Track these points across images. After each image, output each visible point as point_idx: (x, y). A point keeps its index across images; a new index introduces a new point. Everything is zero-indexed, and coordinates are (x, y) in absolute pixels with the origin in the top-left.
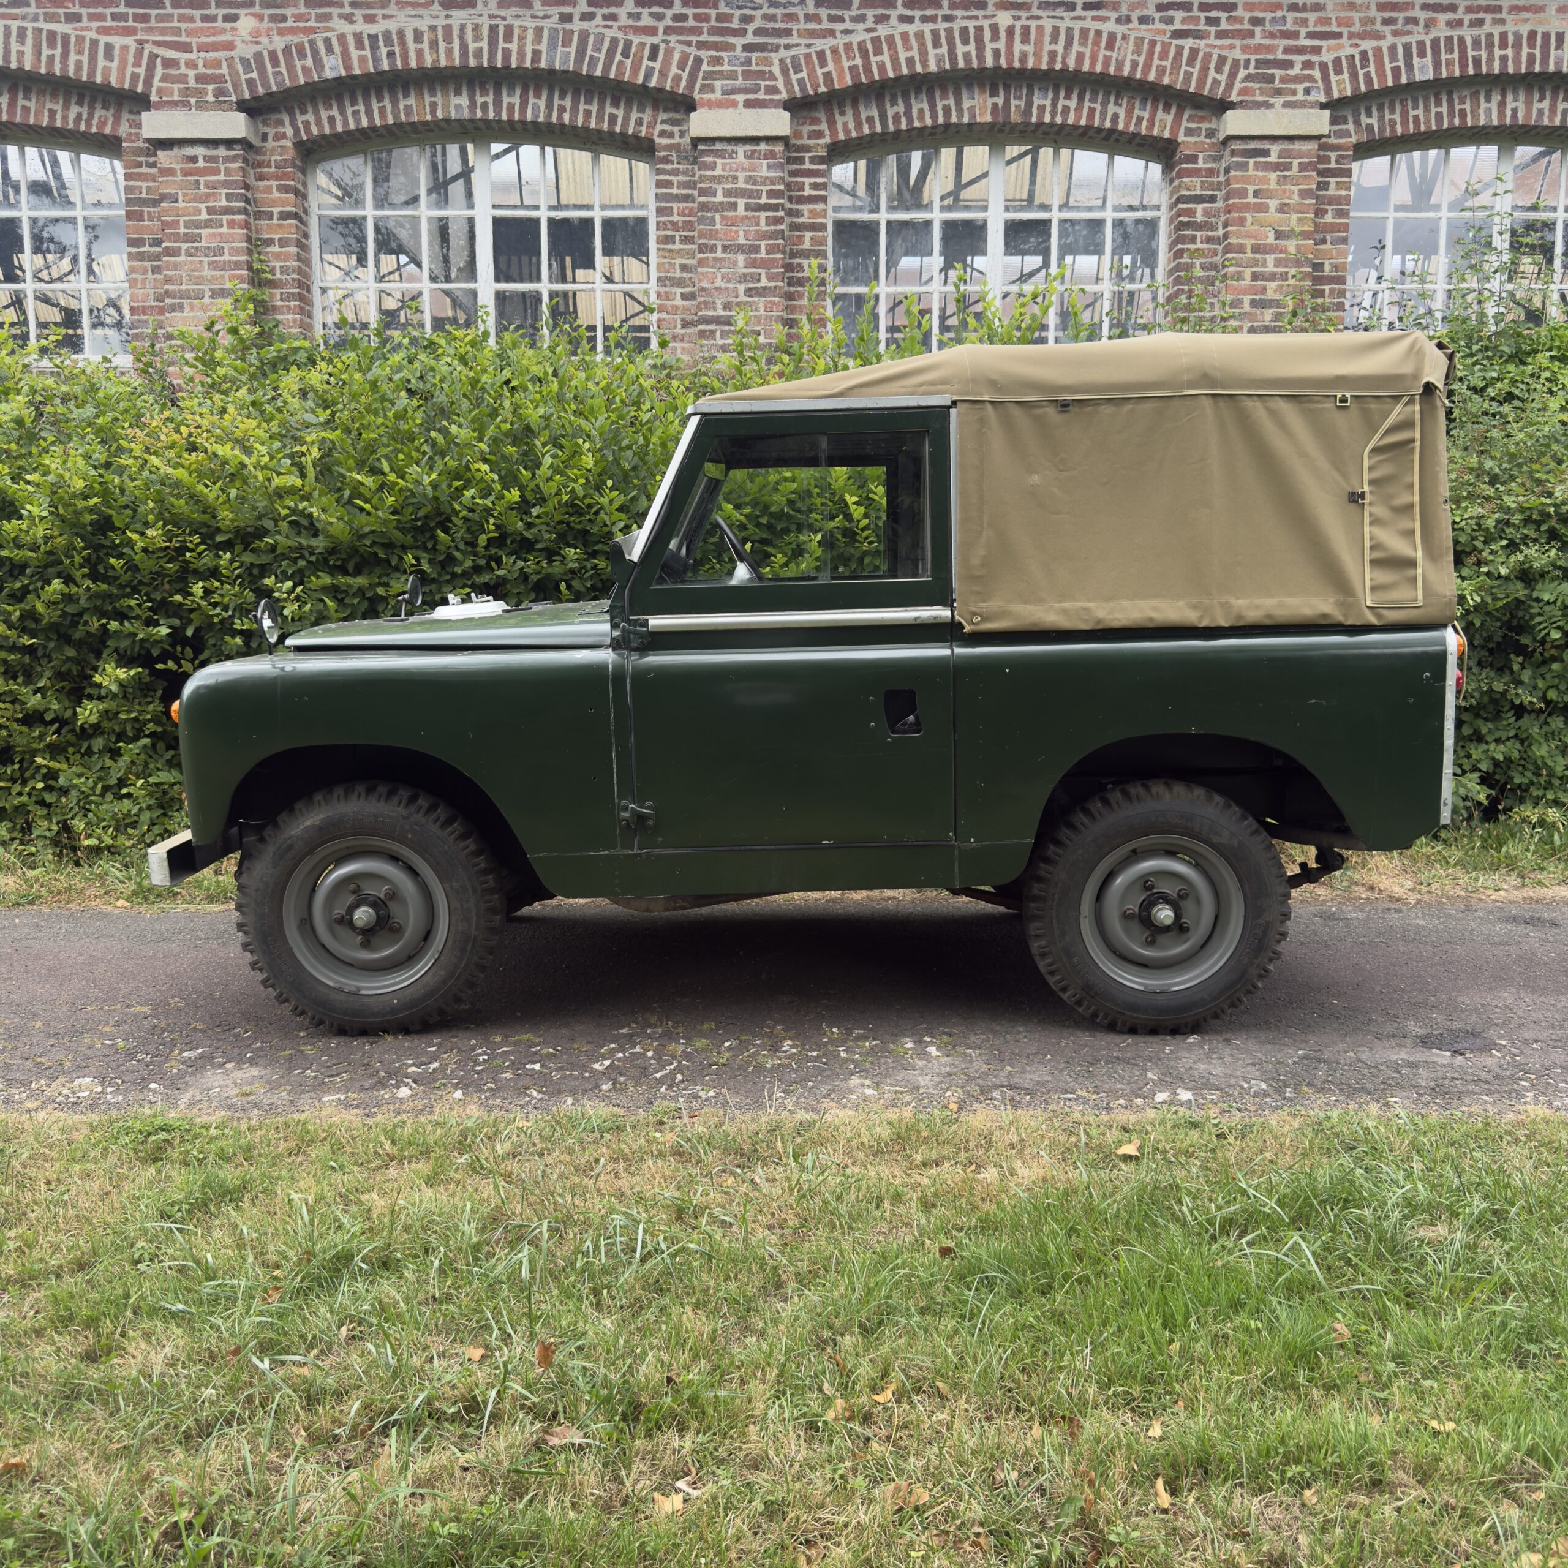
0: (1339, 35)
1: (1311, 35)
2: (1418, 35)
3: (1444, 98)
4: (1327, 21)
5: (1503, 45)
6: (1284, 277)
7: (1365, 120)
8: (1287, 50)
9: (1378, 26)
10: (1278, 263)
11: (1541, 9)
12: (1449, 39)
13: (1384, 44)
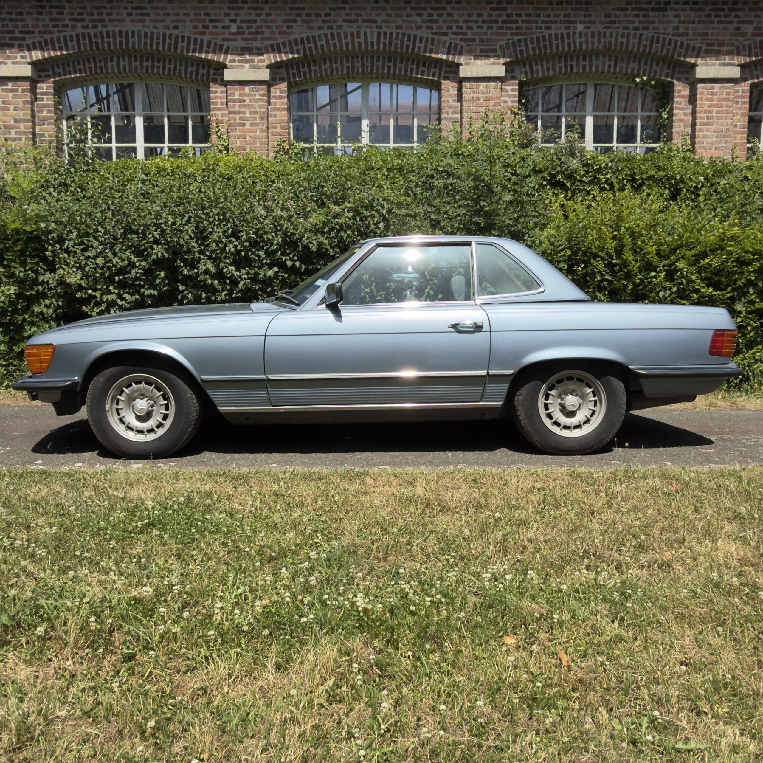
0: (33, 32)
1: (21, 32)
2: (69, 32)
3: (92, 60)
4: (27, 26)
5: (108, 37)
6: (20, 139)
7: (57, 70)
8: (11, 39)
9: (51, 29)
10: (16, 133)
11: (122, 21)
12: (83, 34)
13: (55, 36)
